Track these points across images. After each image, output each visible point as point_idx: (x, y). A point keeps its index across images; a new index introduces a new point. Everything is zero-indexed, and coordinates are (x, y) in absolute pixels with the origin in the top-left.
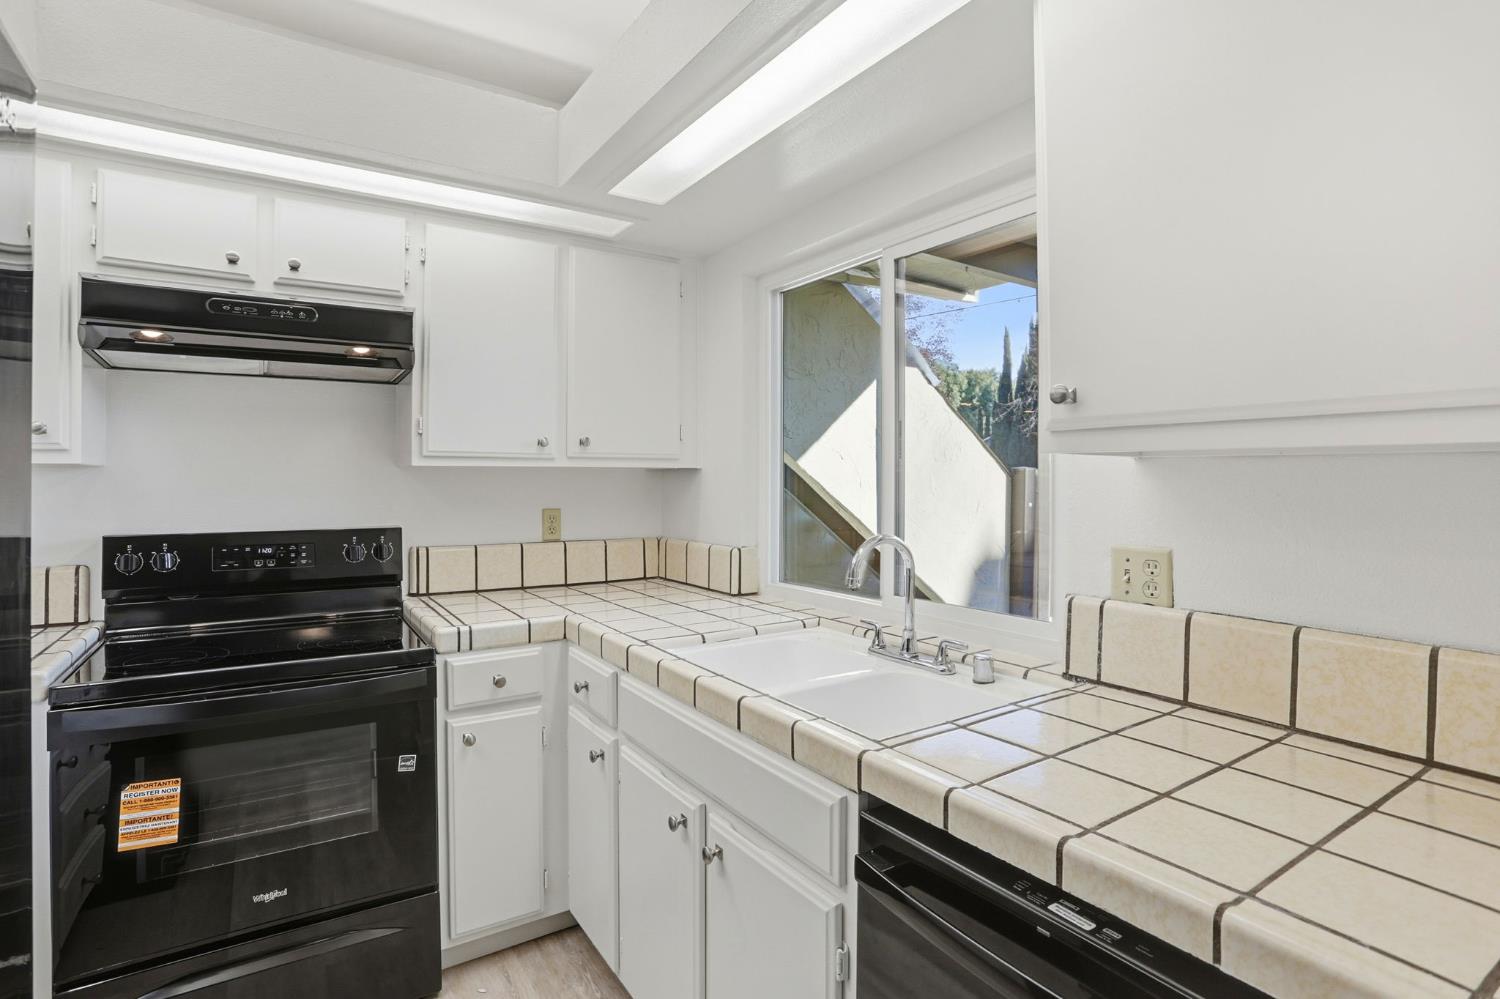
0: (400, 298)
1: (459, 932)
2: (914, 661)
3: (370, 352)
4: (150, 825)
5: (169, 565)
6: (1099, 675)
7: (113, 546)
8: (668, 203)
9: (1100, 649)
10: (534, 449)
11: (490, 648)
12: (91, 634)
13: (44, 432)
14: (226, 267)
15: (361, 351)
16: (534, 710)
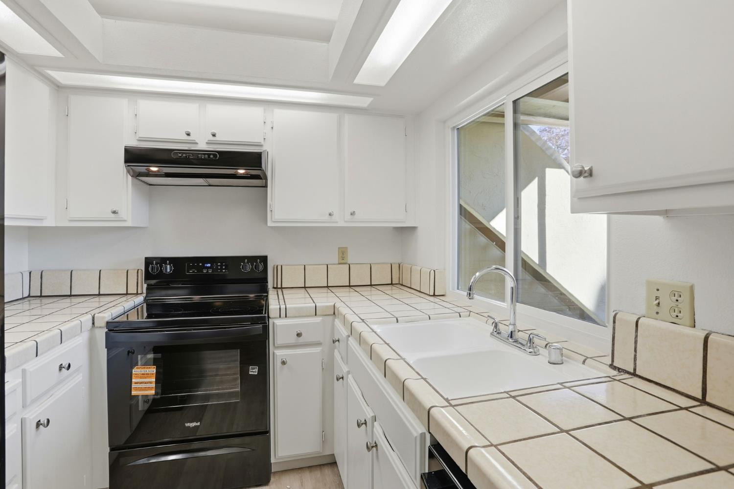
0: (261, 146)
1: (279, 455)
2: (515, 344)
3: (245, 172)
4: (144, 386)
5: (168, 270)
6: (635, 370)
7: (148, 261)
8: (386, 85)
9: (635, 351)
10: (327, 217)
11: (296, 317)
12: (140, 299)
13: (117, 213)
14: (186, 137)
15: (241, 171)
16: (317, 350)
